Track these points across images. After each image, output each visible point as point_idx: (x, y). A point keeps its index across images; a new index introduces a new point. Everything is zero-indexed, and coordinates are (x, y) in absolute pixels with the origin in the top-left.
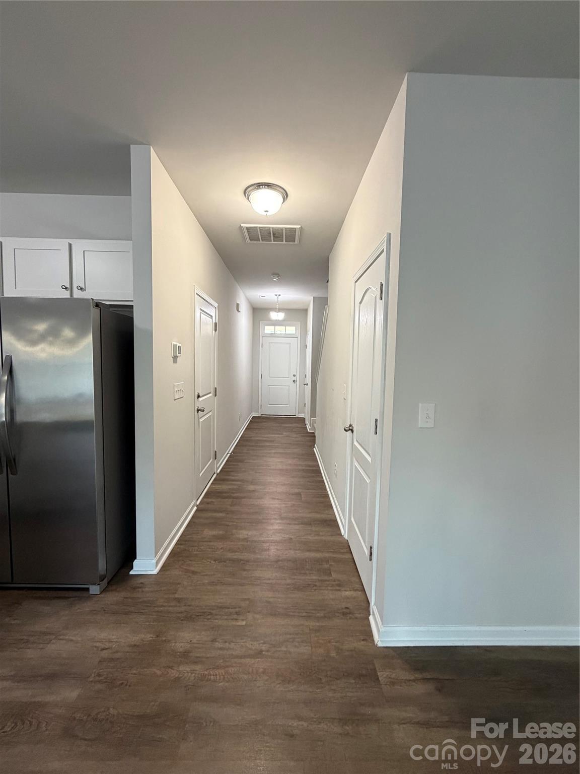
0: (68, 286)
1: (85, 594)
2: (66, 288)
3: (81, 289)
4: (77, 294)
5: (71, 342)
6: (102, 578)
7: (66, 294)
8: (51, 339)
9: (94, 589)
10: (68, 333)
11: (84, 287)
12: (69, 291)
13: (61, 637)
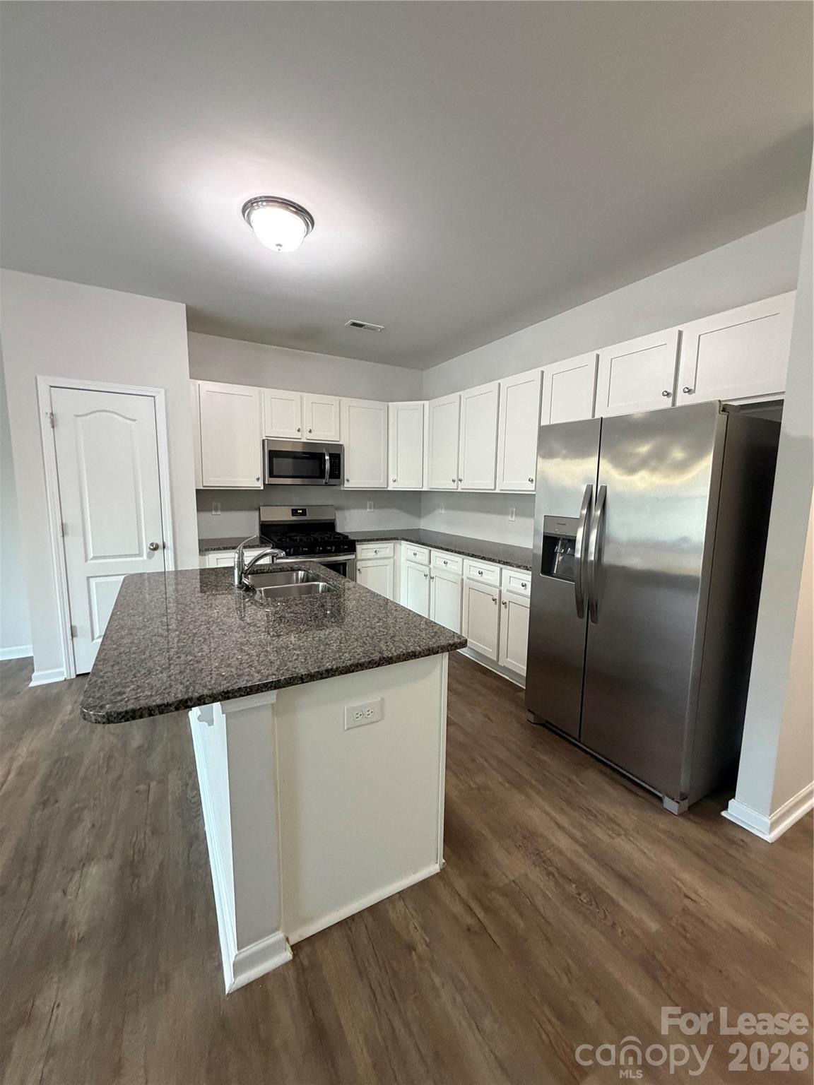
0: (671, 391)
1: (656, 802)
2: (668, 394)
3: (690, 391)
4: (683, 400)
5: (682, 467)
6: (683, 797)
7: (666, 403)
8: (653, 463)
9: (670, 805)
10: (678, 454)
11: (693, 388)
12: (671, 398)
13: (632, 839)
